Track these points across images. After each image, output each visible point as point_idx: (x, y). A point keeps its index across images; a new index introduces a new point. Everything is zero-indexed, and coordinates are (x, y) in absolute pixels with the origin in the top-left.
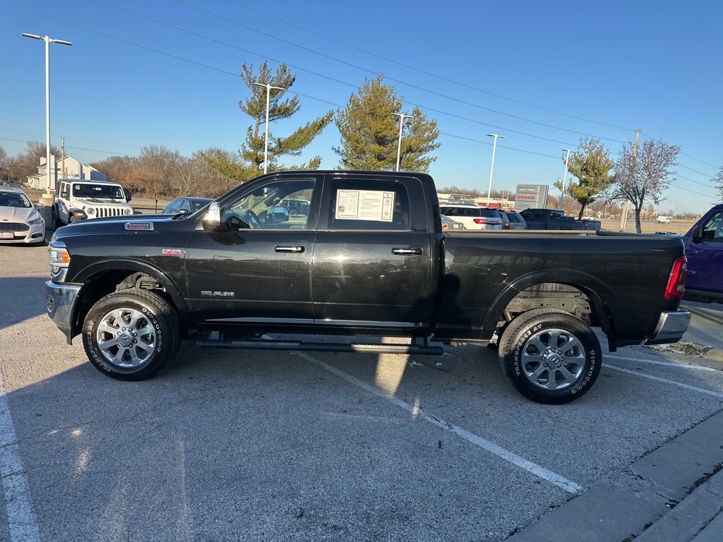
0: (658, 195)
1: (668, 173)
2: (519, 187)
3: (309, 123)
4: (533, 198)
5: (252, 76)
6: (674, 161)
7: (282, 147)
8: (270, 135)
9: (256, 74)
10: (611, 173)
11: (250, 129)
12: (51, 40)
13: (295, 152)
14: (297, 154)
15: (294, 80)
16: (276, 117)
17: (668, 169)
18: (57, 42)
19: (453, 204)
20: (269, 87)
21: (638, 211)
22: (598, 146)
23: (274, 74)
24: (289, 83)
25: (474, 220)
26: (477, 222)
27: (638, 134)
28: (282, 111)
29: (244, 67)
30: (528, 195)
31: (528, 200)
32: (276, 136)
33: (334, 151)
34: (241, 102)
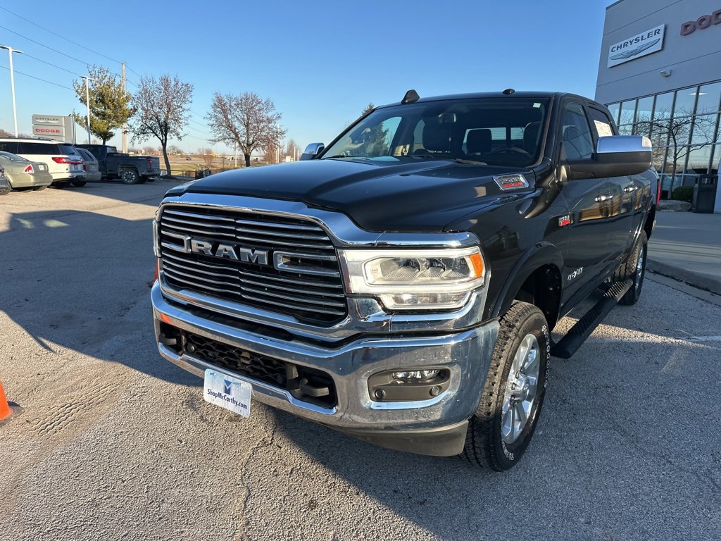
0: (179, 130)
1: (184, 110)
2: (35, 118)
4: (57, 131)
6: (190, 99)
10: (129, 106)
17: (184, 106)
19: (39, 139)
21: (164, 145)
22: (108, 74)
25: (53, 159)
26: (58, 161)
27: (124, 66)
30: (50, 128)
31: (50, 133)
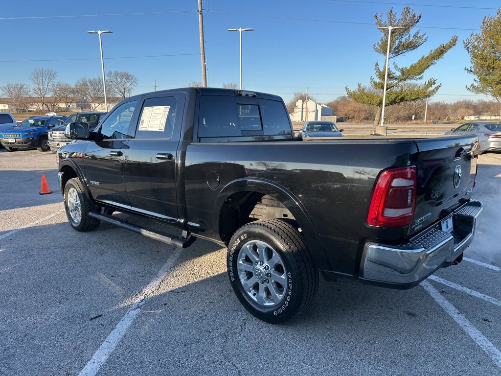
3: (432, 51)
5: (383, 23)
7: (406, 74)
8: (396, 67)
9: (385, 19)
11: (377, 64)
12: (242, 30)
13: (418, 77)
14: (420, 78)
15: (420, 17)
16: (405, 51)
18: (246, 30)
20: (390, 28)
23: (399, 17)
24: (415, 21)
28: (406, 45)
29: (376, 17)
32: (400, 67)
33: (466, 71)
34: (375, 45)
